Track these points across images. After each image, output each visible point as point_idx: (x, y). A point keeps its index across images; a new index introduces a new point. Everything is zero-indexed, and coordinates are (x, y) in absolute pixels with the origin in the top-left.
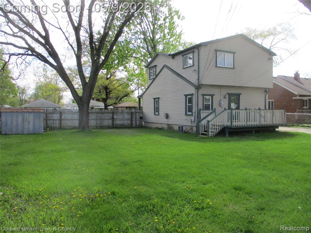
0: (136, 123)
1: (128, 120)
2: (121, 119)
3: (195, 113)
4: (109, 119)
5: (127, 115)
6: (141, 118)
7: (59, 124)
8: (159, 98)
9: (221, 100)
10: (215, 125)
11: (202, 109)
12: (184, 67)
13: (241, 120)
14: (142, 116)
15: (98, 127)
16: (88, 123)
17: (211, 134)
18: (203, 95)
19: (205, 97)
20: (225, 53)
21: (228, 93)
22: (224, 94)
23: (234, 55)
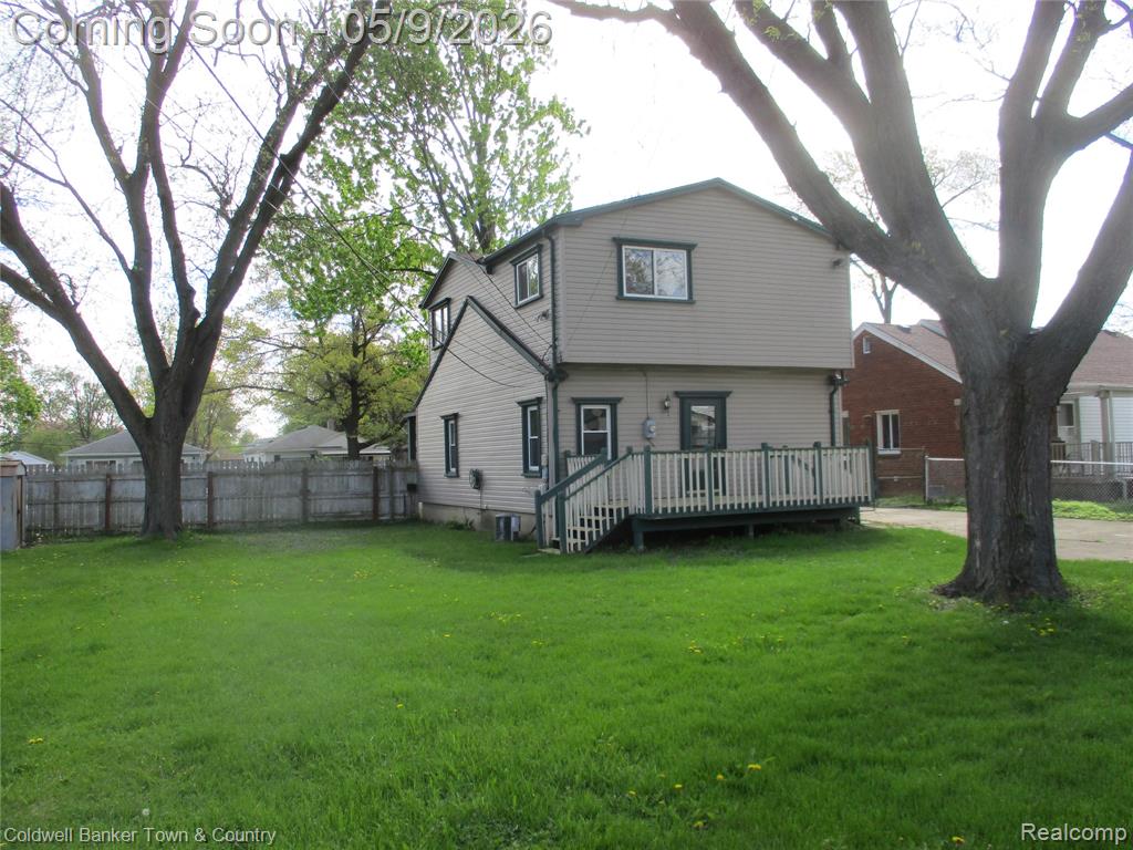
0: (392, 505)
1: (360, 495)
2: (336, 494)
3: (548, 466)
4: (290, 496)
5: (357, 478)
6: (412, 488)
7: (100, 516)
8: (456, 416)
9: (648, 419)
10: (603, 510)
11: (573, 451)
12: (520, 303)
13: (732, 490)
14: (415, 482)
15: (249, 526)
16: (177, 512)
17: (575, 545)
18: (576, 399)
19: (583, 407)
20: (654, 249)
21: (675, 392)
22: (662, 396)
23: (692, 254)
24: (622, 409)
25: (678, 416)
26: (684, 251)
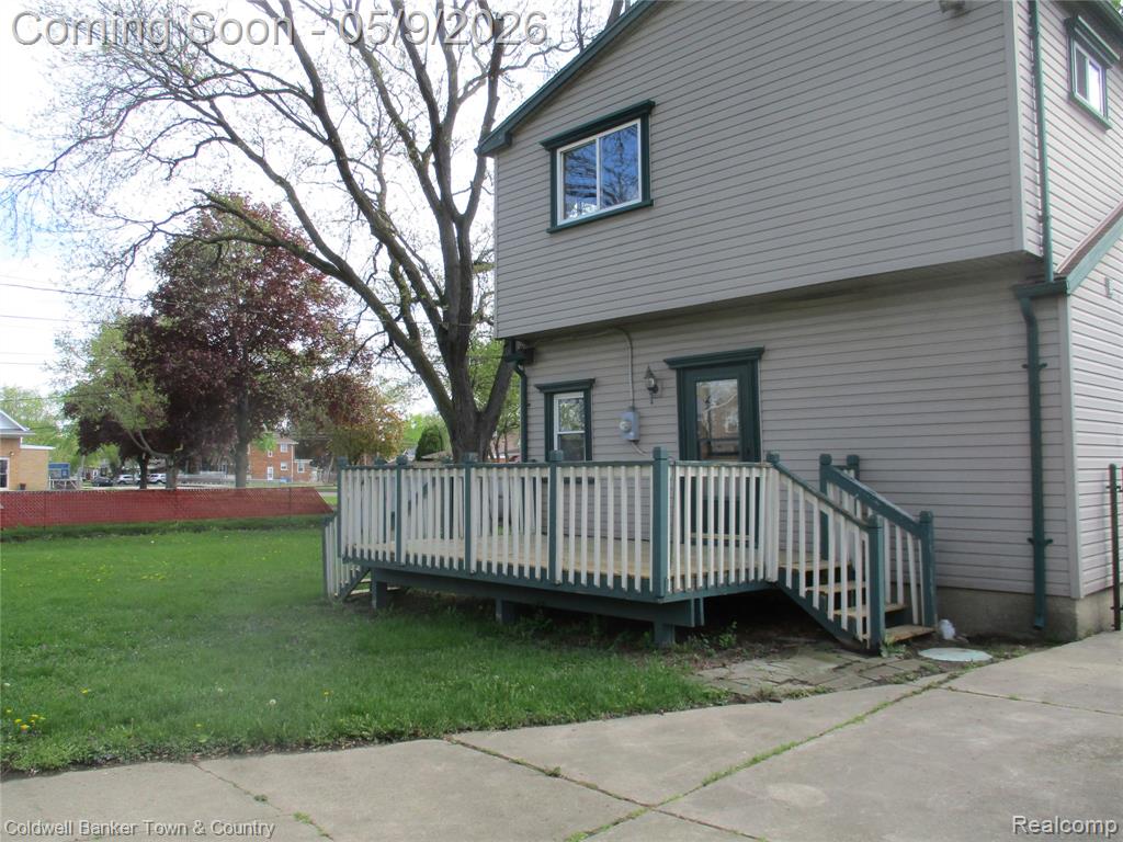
9: (631, 408)
18: (541, 388)
19: (557, 398)
20: (596, 137)
21: (665, 361)
22: (645, 370)
23: (651, 121)
24: (597, 396)
25: (675, 401)
26: (638, 122)
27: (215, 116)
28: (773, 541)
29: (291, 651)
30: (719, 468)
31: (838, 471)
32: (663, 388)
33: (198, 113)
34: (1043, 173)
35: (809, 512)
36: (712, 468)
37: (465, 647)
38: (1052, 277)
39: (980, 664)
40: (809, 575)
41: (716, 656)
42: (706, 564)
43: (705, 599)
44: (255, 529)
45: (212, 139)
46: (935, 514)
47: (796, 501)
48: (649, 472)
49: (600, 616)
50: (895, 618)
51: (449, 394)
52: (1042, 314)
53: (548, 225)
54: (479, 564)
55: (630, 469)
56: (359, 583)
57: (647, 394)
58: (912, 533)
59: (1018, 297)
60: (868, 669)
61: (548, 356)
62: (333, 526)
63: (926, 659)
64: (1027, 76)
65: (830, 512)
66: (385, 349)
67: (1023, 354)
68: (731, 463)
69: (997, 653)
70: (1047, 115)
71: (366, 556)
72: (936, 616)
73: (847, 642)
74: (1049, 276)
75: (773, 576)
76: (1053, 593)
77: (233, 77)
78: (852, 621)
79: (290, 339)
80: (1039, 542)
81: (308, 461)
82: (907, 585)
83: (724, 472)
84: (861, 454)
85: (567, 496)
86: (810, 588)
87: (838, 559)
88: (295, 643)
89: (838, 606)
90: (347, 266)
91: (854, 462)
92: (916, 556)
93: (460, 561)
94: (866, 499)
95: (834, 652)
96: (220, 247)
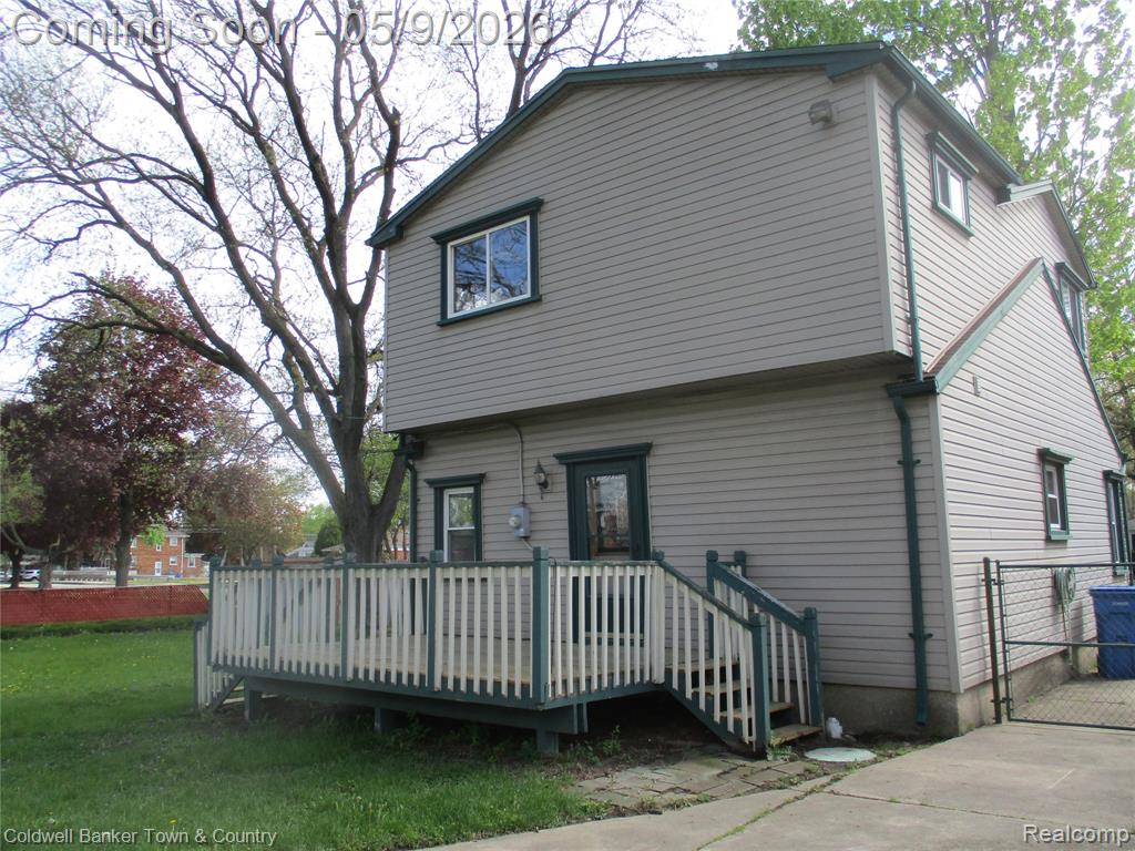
9: (522, 504)
18: (431, 483)
19: (447, 493)
20: (487, 232)
21: (554, 456)
22: (536, 465)
23: (541, 218)
24: (488, 491)
25: (564, 497)
26: (527, 219)
27: (101, 198)
28: (659, 639)
29: (145, 771)
30: (602, 567)
31: (724, 567)
32: (553, 483)
33: (83, 195)
34: (909, 277)
35: (694, 609)
36: (595, 568)
37: (337, 761)
38: (922, 376)
39: (863, 765)
40: (695, 675)
41: (599, 764)
42: (588, 666)
43: (589, 704)
44: (130, 631)
45: (97, 222)
46: (818, 609)
47: (681, 598)
48: (529, 573)
49: (480, 724)
50: (781, 718)
51: (343, 487)
52: (914, 412)
53: (438, 318)
54: (356, 671)
55: (511, 570)
56: (232, 691)
57: (537, 489)
58: (797, 630)
59: (891, 396)
60: (752, 773)
61: (440, 450)
62: (204, 629)
63: (812, 760)
64: (892, 185)
65: (714, 610)
66: (277, 439)
67: (898, 450)
68: (614, 563)
69: (881, 752)
70: (911, 222)
71: (237, 664)
72: (822, 715)
73: (734, 744)
74: (918, 374)
75: (659, 677)
76: (935, 688)
77: (119, 162)
78: (738, 722)
79: (182, 428)
80: (919, 637)
81: (200, 555)
82: (793, 682)
83: (607, 571)
84: (748, 550)
85: (446, 594)
86: (696, 690)
87: (722, 659)
88: (152, 762)
89: (724, 707)
90: (237, 354)
91: (741, 558)
92: (802, 653)
93: (336, 668)
94: (753, 596)
95: (721, 756)
96: (102, 333)
